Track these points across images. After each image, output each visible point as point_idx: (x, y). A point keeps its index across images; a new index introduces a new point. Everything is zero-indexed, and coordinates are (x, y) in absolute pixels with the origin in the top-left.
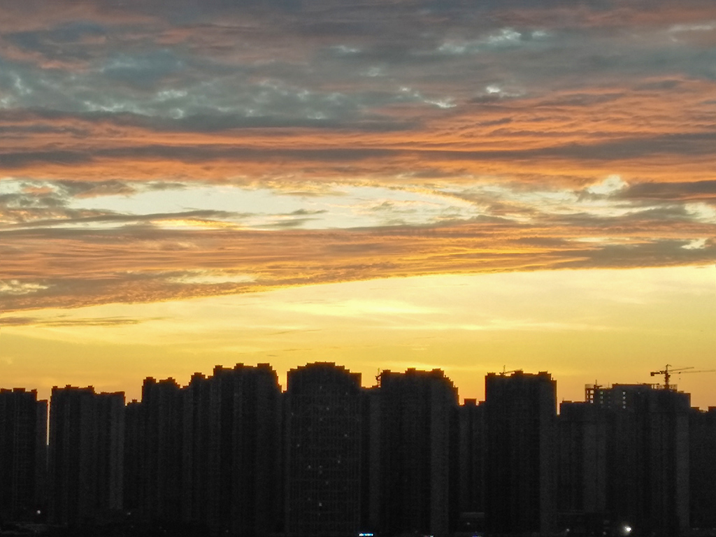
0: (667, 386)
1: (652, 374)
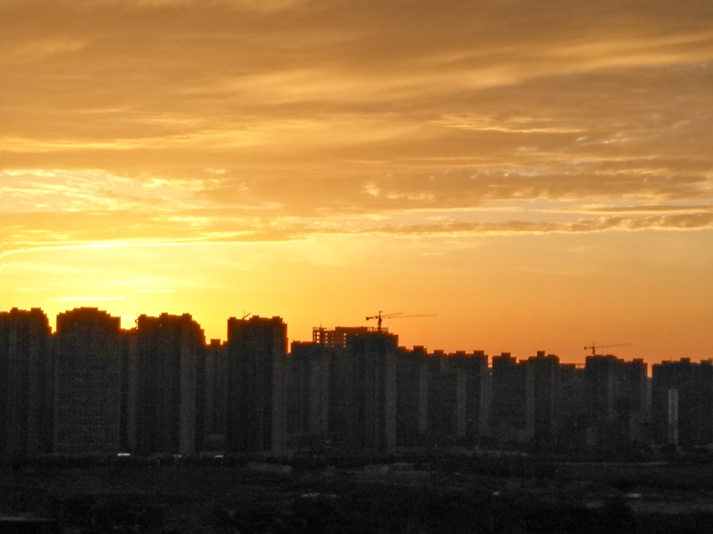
0: (380, 328)
1: (368, 319)
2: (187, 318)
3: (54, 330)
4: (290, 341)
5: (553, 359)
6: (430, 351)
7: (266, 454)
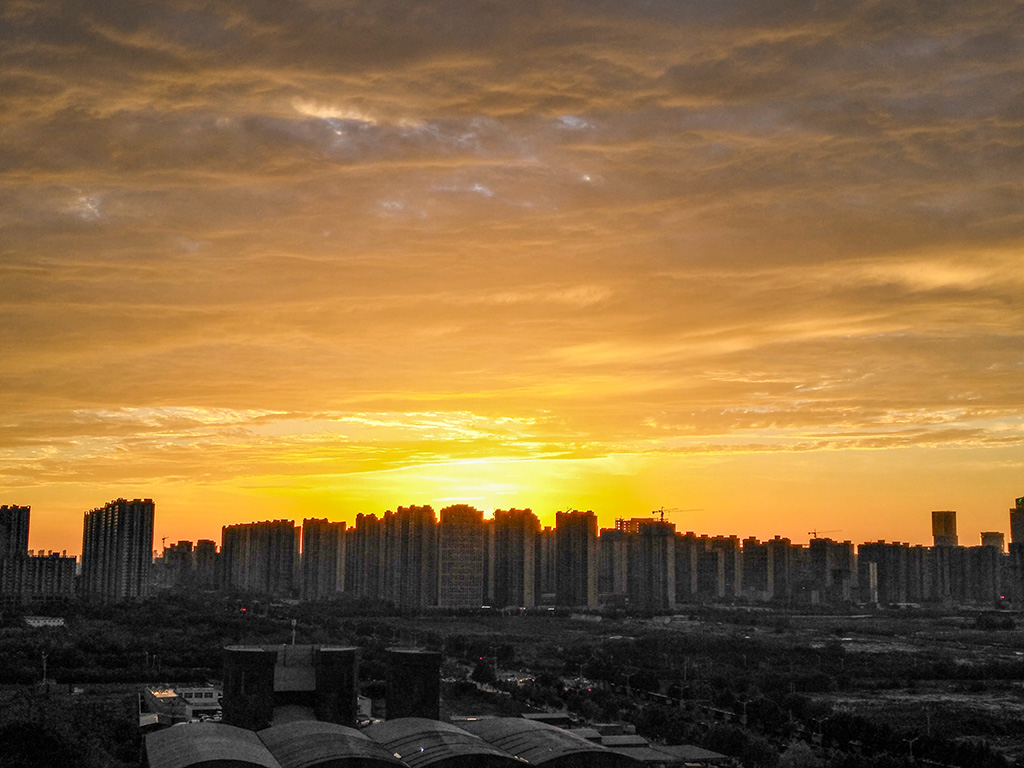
0: (662, 519)
1: (654, 512)
2: (528, 511)
3: (439, 520)
4: (599, 528)
5: (787, 541)
6: (698, 536)
7: (585, 608)
